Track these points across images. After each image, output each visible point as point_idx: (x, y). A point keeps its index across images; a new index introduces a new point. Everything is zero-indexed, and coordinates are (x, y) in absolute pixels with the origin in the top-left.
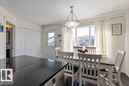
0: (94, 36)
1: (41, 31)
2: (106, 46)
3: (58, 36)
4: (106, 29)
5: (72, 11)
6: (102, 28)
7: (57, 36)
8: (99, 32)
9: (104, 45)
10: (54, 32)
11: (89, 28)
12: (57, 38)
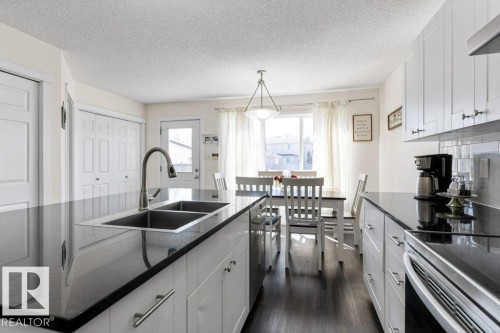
0: (311, 140)
1: (140, 120)
2: (339, 168)
3: (207, 138)
4: (339, 124)
5: (261, 82)
6: (331, 122)
7: (202, 139)
8: (323, 131)
9: (335, 166)
10: (193, 127)
11: (298, 119)
12: (202, 145)
